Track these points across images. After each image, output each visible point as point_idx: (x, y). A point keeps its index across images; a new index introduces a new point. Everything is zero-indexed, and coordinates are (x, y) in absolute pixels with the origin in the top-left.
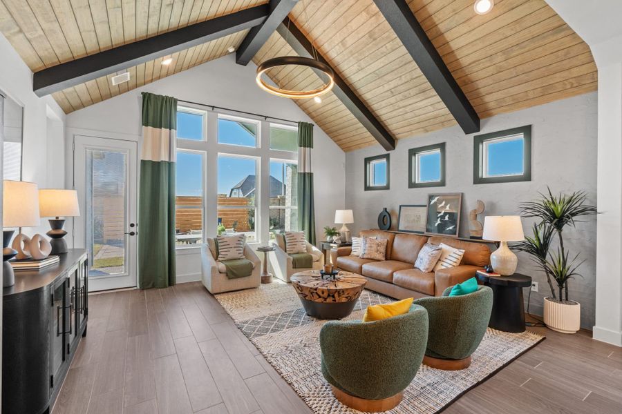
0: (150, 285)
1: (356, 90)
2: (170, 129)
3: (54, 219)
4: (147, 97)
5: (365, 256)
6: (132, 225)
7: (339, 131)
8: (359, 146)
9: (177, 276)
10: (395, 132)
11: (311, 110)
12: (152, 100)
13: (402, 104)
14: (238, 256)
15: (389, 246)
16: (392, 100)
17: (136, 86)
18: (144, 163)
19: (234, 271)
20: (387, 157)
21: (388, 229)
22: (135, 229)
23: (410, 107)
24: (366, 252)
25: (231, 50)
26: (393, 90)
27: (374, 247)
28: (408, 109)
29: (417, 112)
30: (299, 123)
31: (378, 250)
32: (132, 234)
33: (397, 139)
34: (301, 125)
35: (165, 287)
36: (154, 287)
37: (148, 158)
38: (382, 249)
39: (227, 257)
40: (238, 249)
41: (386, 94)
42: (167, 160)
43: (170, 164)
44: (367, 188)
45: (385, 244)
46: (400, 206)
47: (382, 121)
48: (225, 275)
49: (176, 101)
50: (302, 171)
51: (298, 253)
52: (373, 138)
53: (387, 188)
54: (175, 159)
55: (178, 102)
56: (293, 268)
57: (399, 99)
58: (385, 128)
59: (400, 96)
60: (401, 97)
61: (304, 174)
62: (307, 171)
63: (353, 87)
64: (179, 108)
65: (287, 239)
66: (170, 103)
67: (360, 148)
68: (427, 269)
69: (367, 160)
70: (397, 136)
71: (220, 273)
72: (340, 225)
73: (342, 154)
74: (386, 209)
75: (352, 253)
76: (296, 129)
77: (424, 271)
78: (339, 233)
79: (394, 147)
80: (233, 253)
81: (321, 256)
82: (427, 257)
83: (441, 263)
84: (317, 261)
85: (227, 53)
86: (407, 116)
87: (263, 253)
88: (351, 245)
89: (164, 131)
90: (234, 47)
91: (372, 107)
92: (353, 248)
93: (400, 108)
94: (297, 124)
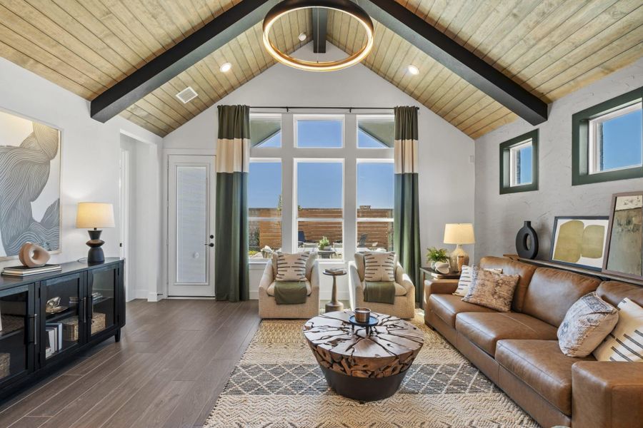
0: (225, 298)
1: (456, 36)
2: (243, 139)
3: (93, 230)
4: (222, 109)
5: (472, 300)
6: (212, 237)
7: (456, 109)
8: (490, 127)
9: (250, 291)
10: (543, 88)
11: (411, 87)
12: (226, 112)
13: (539, 31)
14: (298, 278)
15: (522, 287)
16: (520, 30)
17: (213, 101)
18: (219, 175)
19: (282, 295)
20: (534, 135)
21: (533, 258)
22: (213, 241)
23: (559, 31)
24: (474, 293)
25: (303, 38)
26: (515, 11)
27: (490, 285)
28: (555, 37)
29: (577, 37)
30: (395, 108)
31: (496, 293)
32: (212, 245)
33: (551, 102)
34: (400, 111)
35: (235, 301)
36: (227, 299)
37: (223, 170)
38: (506, 292)
39: (284, 278)
40: (297, 269)
41: (505, 23)
42: (240, 171)
43: (242, 175)
44: (505, 190)
45: (513, 283)
46: (557, 218)
47: (514, 76)
48: (274, 298)
49: (247, 108)
50: (401, 172)
51: (380, 281)
52: (506, 110)
53: (534, 187)
54: (246, 170)
55: (251, 109)
56: (364, 301)
57: (531, 24)
58: (523, 86)
59: (533, 17)
60: (535, 19)
61: (403, 175)
62: (408, 170)
63: (451, 32)
64: (251, 115)
65: (366, 261)
66: (242, 111)
67: (493, 129)
68: (574, 350)
69: (505, 146)
70: (548, 96)
71: (269, 295)
72: (453, 247)
73: (470, 143)
74: (529, 223)
75: (457, 291)
76: (391, 117)
77: (565, 352)
78: (449, 258)
79: (545, 117)
80: (290, 274)
81: (411, 288)
82: (577, 324)
83: (612, 343)
84: (405, 295)
85: (301, 44)
86: (556, 53)
87: (332, 277)
88: (458, 278)
89: (237, 141)
90: (305, 33)
91: (490, 55)
92: (459, 283)
93: (540, 40)
94: (393, 111)
